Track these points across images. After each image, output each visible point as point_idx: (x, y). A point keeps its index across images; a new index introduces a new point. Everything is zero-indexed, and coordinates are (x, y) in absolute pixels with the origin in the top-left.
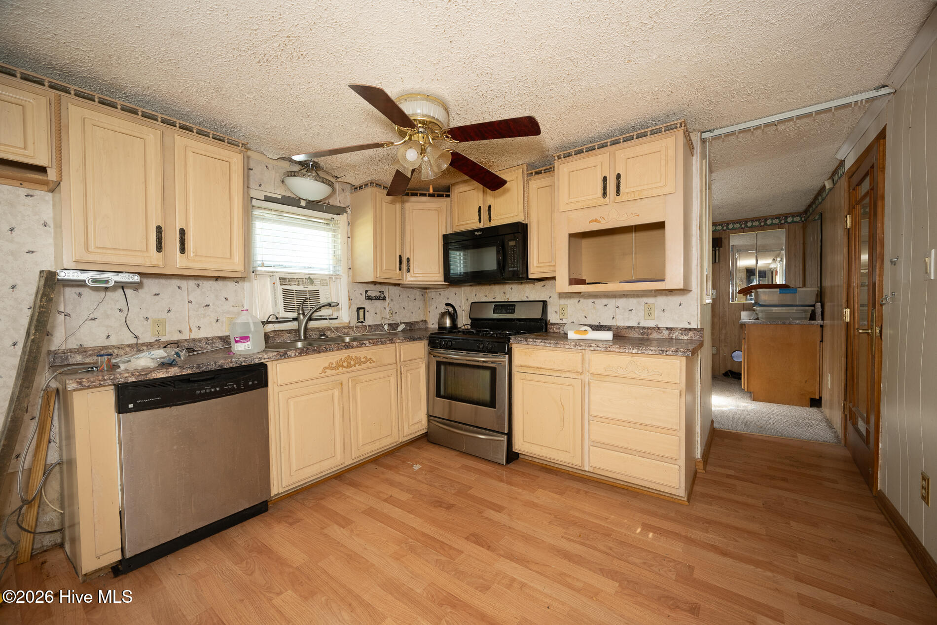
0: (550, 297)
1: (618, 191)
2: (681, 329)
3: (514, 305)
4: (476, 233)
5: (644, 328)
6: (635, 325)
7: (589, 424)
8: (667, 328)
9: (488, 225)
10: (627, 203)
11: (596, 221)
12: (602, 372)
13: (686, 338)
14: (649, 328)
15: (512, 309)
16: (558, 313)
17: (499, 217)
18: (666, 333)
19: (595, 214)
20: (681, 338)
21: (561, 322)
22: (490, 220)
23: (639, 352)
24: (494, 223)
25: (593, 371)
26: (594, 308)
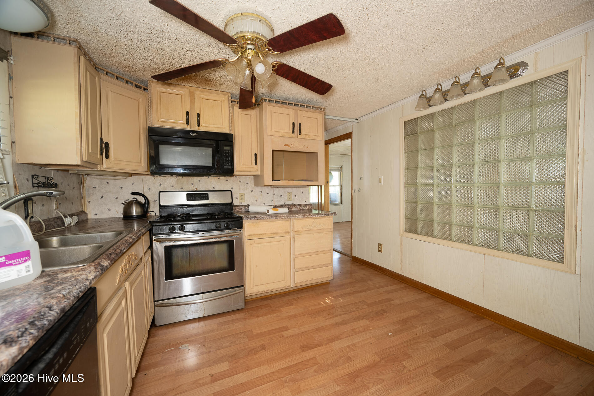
0: (232, 188)
1: (300, 133)
2: (304, 205)
3: (207, 194)
4: (191, 133)
5: (288, 205)
6: (283, 204)
7: (294, 260)
8: (298, 205)
9: (196, 129)
10: (302, 139)
11: (287, 145)
12: (301, 229)
13: (306, 209)
14: (290, 205)
15: (205, 197)
16: (238, 199)
17: (207, 125)
18: (298, 207)
19: (287, 141)
20: (304, 209)
21: (241, 204)
22: (199, 125)
23: (318, 216)
24: (202, 129)
25: (296, 229)
26: (261, 195)
